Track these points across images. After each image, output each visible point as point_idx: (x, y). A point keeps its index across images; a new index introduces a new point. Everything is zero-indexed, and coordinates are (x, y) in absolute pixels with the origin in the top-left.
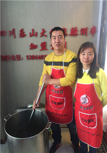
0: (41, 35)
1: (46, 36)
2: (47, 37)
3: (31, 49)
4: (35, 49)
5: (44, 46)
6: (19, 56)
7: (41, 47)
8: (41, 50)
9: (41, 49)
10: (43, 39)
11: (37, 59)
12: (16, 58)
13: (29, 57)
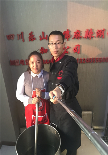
12: (25, 63)
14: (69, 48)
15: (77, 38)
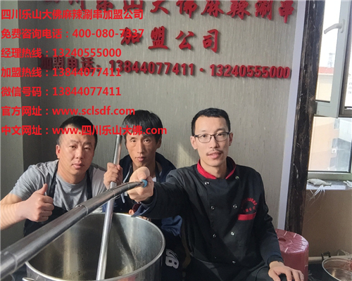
0: (153, 8)
1: (167, 12)
2: (169, 16)
3: (123, 43)
4: (135, 43)
5: (159, 38)
6: (91, 60)
7: (151, 40)
8: (150, 48)
9: (151, 45)
10: (159, 20)
11: (138, 72)
12: (81, 66)
13: (117, 64)
14: (192, 35)
15: (212, 14)
